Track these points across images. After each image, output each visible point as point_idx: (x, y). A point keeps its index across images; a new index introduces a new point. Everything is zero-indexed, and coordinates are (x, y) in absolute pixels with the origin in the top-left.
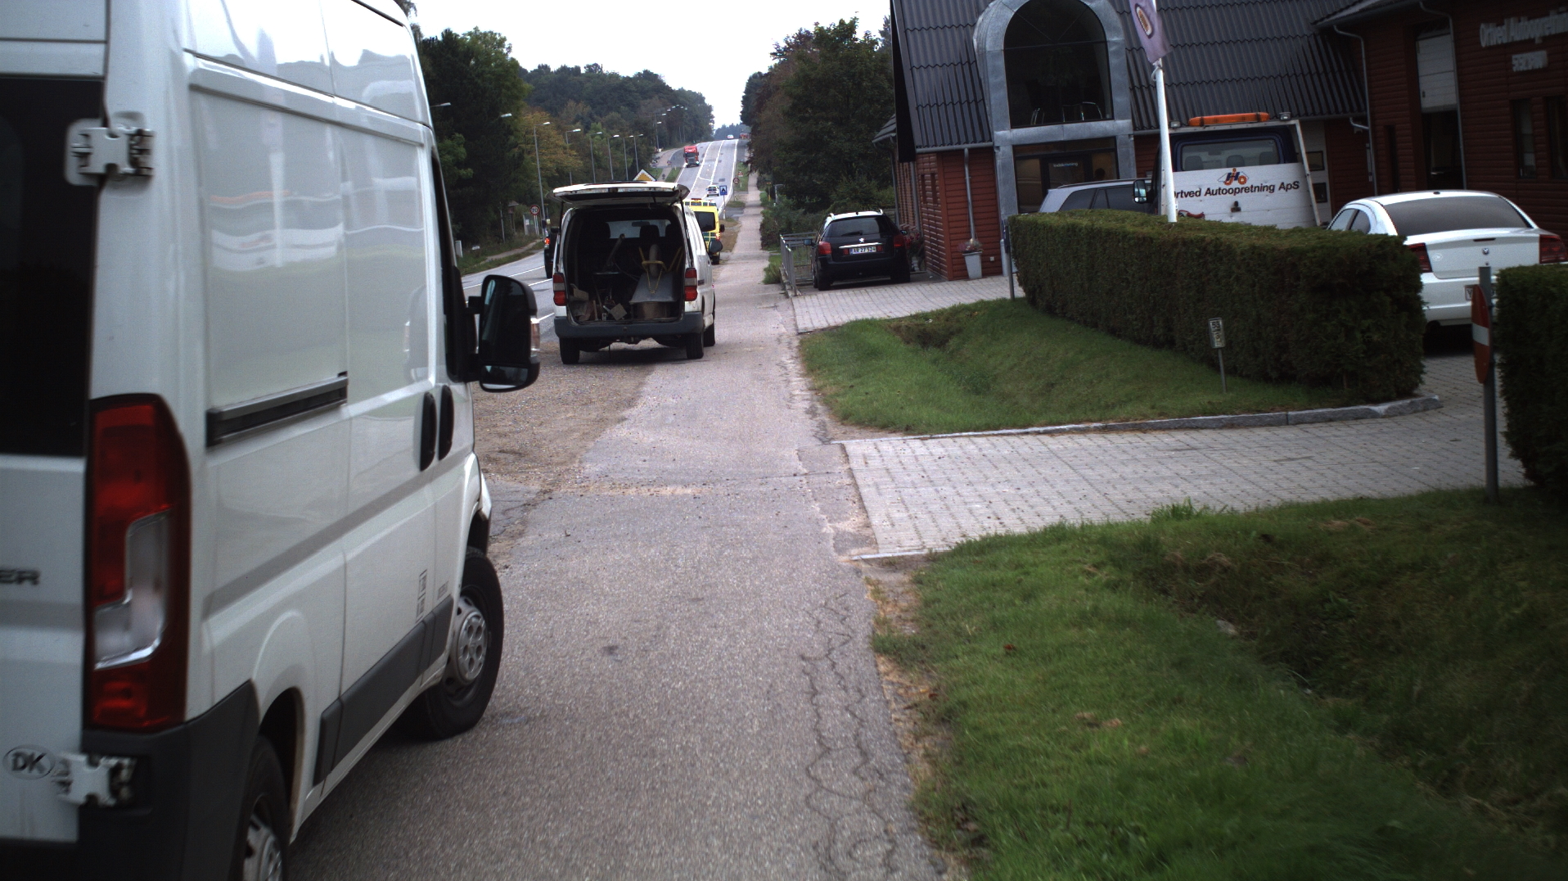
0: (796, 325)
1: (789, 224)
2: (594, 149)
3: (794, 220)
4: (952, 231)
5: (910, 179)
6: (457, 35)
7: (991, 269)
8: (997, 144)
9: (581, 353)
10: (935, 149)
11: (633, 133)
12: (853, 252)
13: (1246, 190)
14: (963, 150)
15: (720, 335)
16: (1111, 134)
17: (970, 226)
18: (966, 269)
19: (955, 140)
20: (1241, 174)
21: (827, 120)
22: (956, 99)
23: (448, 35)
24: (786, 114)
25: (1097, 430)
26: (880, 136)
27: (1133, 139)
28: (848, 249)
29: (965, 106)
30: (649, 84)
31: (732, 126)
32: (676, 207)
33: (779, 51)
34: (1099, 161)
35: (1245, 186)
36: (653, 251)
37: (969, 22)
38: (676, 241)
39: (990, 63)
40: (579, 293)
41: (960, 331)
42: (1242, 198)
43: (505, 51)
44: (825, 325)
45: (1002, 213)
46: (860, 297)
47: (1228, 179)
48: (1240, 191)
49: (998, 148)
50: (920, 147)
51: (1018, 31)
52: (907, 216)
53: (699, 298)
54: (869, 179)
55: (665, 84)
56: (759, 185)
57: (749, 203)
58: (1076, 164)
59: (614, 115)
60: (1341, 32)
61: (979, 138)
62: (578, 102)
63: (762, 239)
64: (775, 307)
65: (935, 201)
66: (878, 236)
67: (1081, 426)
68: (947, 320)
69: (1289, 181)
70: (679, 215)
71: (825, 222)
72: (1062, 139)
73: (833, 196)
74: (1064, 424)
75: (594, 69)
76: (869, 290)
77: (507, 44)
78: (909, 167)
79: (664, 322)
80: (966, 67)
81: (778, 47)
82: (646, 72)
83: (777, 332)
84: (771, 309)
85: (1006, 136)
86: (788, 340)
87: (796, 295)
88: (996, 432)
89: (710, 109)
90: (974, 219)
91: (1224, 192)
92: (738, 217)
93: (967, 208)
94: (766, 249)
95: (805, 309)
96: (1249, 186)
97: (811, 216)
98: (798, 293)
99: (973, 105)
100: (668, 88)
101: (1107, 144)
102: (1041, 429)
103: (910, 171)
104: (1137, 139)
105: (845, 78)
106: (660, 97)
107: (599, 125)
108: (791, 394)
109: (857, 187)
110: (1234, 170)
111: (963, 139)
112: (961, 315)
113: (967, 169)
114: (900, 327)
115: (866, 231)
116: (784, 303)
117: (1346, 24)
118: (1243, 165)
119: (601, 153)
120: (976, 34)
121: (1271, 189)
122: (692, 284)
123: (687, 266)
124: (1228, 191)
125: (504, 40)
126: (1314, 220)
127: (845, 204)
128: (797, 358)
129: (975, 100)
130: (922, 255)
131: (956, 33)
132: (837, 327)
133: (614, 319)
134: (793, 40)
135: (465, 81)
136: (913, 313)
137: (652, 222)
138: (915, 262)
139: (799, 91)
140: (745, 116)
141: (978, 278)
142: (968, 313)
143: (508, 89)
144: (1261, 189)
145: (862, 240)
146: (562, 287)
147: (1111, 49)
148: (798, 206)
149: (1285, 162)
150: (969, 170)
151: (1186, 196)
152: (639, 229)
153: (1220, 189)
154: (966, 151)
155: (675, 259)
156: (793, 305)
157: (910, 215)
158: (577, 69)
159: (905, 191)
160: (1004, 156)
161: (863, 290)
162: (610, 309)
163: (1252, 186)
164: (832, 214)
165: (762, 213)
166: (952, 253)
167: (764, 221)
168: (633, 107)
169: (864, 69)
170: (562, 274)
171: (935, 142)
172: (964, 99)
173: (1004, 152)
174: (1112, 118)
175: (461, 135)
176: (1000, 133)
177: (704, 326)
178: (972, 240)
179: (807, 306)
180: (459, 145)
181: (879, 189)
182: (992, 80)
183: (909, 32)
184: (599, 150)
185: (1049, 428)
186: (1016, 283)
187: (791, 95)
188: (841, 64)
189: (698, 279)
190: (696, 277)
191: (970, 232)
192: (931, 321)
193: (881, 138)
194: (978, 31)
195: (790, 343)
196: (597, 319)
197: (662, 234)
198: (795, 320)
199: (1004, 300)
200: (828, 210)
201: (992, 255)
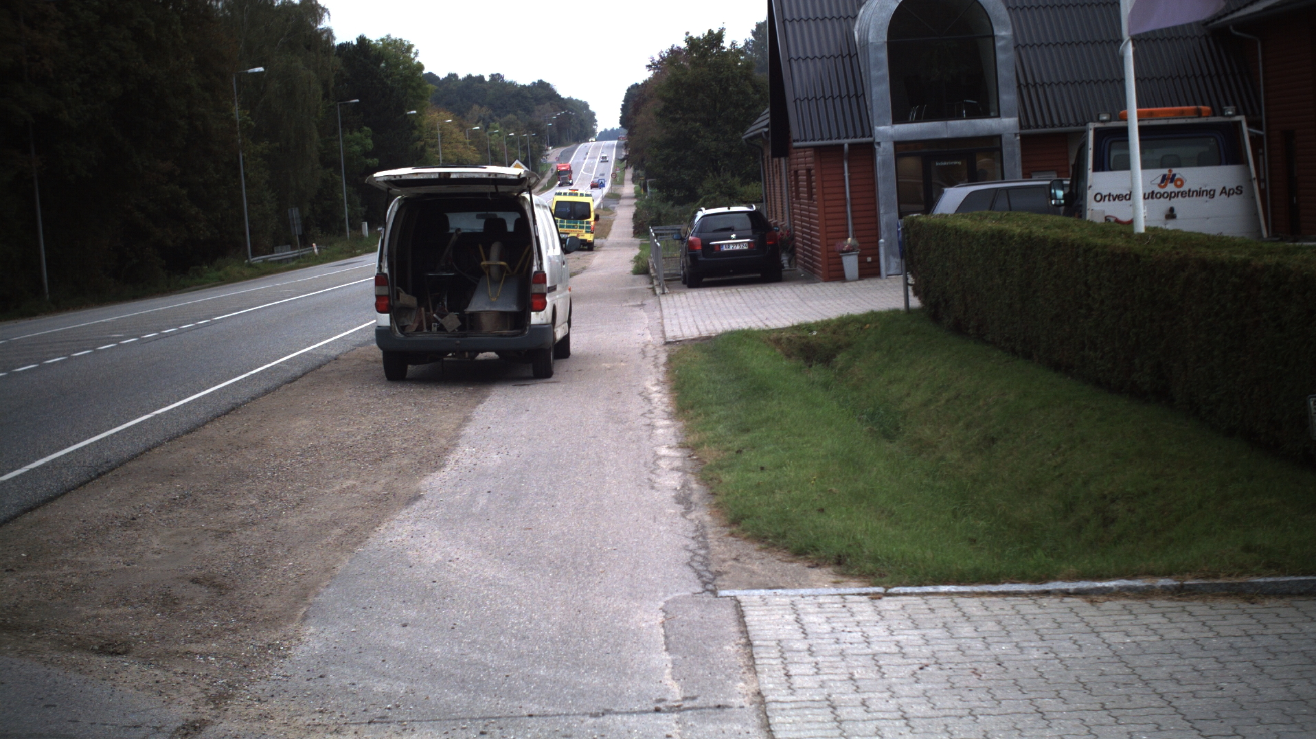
0: (663, 332)
1: (659, 215)
2: (492, 145)
3: (664, 212)
4: (829, 229)
5: (781, 175)
6: (370, 41)
7: (869, 271)
8: (877, 140)
9: (410, 367)
10: (812, 143)
11: (527, 133)
12: (724, 249)
13: (1183, 194)
14: (842, 145)
15: (575, 346)
16: (996, 133)
17: (847, 225)
18: (842, 270)
19: (834, 133)
20: (1177, 177)
21: (695, 121)
22: (836, 93)
23: (362, 40)
24: (658, 114)
25: (1167, 592)
26: (752, 131)
27: (1018, 138)
28: (719, 245)
29: (846, 101)
30: (542, 93)
31: (612, 130)
32: (524, 198)
33: (654, 64)
34: (982, 161)
35: (1182, 189)
36: (495, 250)
37: (850, 13)
38: (524, 238)
39: (872, 56)
40: (406, 299)
41: (849, 345)
42: (1177, 203)
43: (412, 56)
44: (696, 334)
45: (882, 211)
46: (732, 298)
47: (1162, 181)
48: (1176, 195)
49: (879, 144)
50: (798, 141)
51: (899, 23)
52: (776, 211)
53: (549, 308)
54: (733, 176)
55: (555, 92)
56: (634, 180)
57: (624, 195)
58: (960, 163)
59: (511, 117)
60: (1237, 33)
61: (859, 133)
62: (481, 106)
63: (634, 227)
64: (642, 305)
65: (810, 197)
66: (750, 233)
67: (1138, 583)
68: (834, 333)
69: (1231, 184)
70: (527, 207)
71: (696, 216)
72: (946, 136)
73: (700, 191)
74: (1108, 578)
75: (496, 78)
76: (741, 289)
77: (414, 50)
78: (779, 164)
79: (505, 336)
80: (847, 60)
81: (653, 60)
82: (541, 82)
83: (641, 339)
84: (637, 309)
85: (887, 131)
86: (653, 353)
87: (664, 293)
88: (994, 588)
89: (593, 114)
90: (853, 218)
91: (1158, 195)
92: (614, 208)
93: (846, 205)
94: (638, 237)
95: (673, 311)
96: (1187, 190)
97: (678, 209)
98: (666, 290)
99: (854, 100)
100: (558, 96)
101: (992, 143)
102: (1071, 586)
103: (780, 167)
104: (1024, 138)
105: (713, 83)
106: (551, 104)
107: (497, 125)
108: (655, 454)
109: (722, 183)
110: (1170, 171)
111: (843, 134)
112: (851, 328)
113: (846, 165)
114: (781, 339)
115: (737, 225)
116: (650, 301)
117: (1243, 24)
118: (1179, 165)
119: (498, 149)
120: (857, 26)
121: (1211, 194)
122: (541, 292)
123: (535, 269)
124: (1162, 195)
125: (410, 47)
126: (1260, 230)
127: (714, 198)
128: (664, 383)
129: (856, 95)
130: (792, 252)
131: (837, 24)
132: (709, 338)
133: (445, 330)
134: (666, 55)
135: (375, 81)
136: (796, 324)
137: (500, 215)
138: (785, 259)
139: (671, 94)
140: (624, 121)
141: (855, 280)
142: (858, 325)
143: (414, 89)
144: (1200, 193)
145: (733, 236)
146: (385, 291)
147: (999, 44)
148: (667, 199)
149: (1227, 164)
150: (849, 167)
151: (1114, 200)
152: (482, 222)
153: (1153, 192)
154: (846, 146)
155: (523, 258)
156: (660, 304)
157: (779, 211)
158: (481, 78)
159: (774, 187)
160: (884, 152)
161: (734, 289)
162: (442, 318)
163: (1189, 191)
164: (703, 209)
165: (635, 204)
166: (828, 252)
167: (636, 211)
168: (528, 111)
169: (730, 75)
170: (386, 274)
171: (814, 136)
172: (844, 93)
173: (885, 149)
174: (998, 116)
175: (368, 129)
176: (881, 128)
177: (554, 338)
178: (849, 239)
179: (675, 307)
180: (367, 137)
181: (742, 184)
182: (874, 73)
183: (787, 23)
184: (496, 146)
185: (1085, 585)
186: (911, 293)
187: (663, 99)
188: (710, 70)
189: (548, 284)
190: (545, 282)
191: (848, 231)
192: (815, 333)
193: (752, 134)
194: (860, 24)
195: (656, 357)
196: (425, 331)
197: (510, 228)
198: (662, 325)
199: (896, 311)
200: (698, 204)
201: (869, 256)
